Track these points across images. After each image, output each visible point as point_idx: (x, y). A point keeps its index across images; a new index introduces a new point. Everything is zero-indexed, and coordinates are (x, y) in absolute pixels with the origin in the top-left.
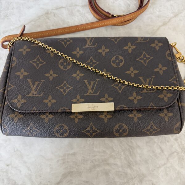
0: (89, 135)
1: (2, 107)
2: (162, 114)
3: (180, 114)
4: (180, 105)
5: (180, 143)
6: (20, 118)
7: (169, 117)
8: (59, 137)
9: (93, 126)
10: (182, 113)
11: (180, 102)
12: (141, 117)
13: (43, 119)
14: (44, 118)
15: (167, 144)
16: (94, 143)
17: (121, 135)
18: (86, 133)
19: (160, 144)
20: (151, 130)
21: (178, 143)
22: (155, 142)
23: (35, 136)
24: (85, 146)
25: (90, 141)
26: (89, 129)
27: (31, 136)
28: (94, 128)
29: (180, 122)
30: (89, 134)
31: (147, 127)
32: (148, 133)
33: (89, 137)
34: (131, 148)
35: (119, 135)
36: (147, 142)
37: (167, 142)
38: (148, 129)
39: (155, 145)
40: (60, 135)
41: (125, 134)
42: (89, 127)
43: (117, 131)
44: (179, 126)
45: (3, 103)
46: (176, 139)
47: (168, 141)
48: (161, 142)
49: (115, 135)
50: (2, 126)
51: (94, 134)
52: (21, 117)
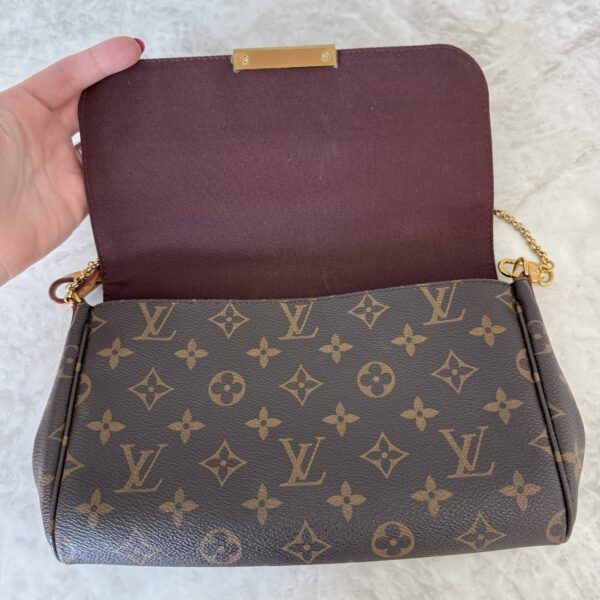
0: (301, 558)
1: (56, 484)
2: (507, 488)
3: (562, 486)
4: (559, 460)
5: (574, 572)
6: (106, 515)
7: (530, 497)
8: (215, 565)
9: (312, 533)
10: (566, 485)
11: (560, 450)
12: (449, 499)
13: (169, 516)
14: (172, 513)
15: (537, 576)
16: (316, 581)
17: (393, 553)
18: (291, 552)
19: (513, 577)
20: (480, 537)
21: (569, 572)
22: (498, 572)
23: (148, 563)
24: (291, 590)
25: (305, 573)
26: (298, 540)
27: (136, 564)
28: (314, 539)
29: (564, 511)
30: (299, 555)
31: (469, 528)
32: (472, 544)
33: (302, 563)
34: (428, 592)
35: (388, 553)
36: (475, 573)
37: (533, 570)
38: (470, 535)
39: (501, 579)
40: (217, 558)
41: (405, 551)
42: (300, 534)
43: (381, 544)
44: (560, 523)
45: (59, 473)
46: (562, 562)
47: (537, 568)
48: (515, 572)
49: (376, 555)
50: (57, 539)
51: (315, 554)
52: (108, 511)
